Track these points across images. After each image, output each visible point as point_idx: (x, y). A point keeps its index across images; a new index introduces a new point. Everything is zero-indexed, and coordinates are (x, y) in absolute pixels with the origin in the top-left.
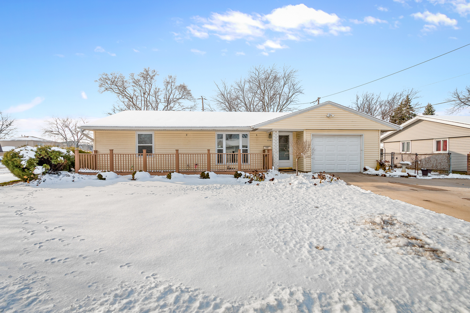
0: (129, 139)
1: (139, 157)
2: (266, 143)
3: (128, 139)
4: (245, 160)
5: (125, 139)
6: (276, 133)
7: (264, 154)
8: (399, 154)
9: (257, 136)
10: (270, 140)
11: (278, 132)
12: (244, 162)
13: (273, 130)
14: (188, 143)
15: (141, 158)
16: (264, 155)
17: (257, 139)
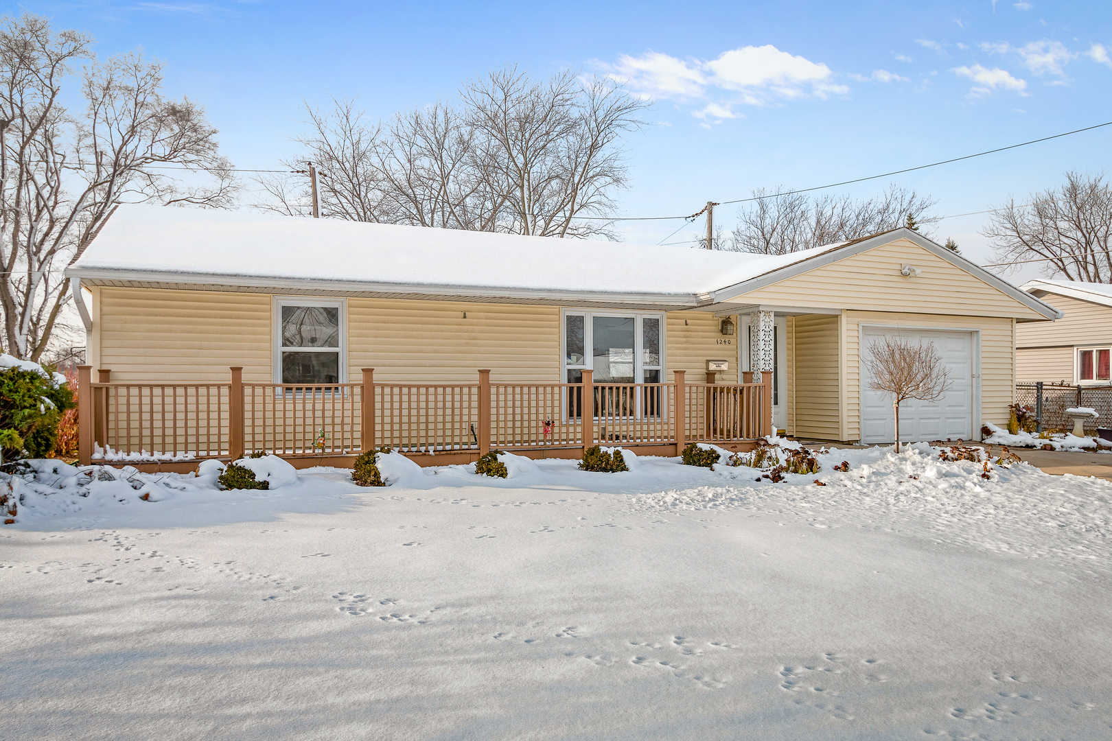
0: (247, 325)
1: (289, 396)
2: (713, 349)
3: (241, 325)
4: (653, 408)
5: (230, 325)
6: (767, 320)
7: (710, 385)
8: (1050, 387)
9: (687, 325)
10: (725, 342)
11: (772, 314)
12: (652, 413)
13: (761, 309)
14: (467, 344)
15: (304, 399)
16: (709, 389)
17: (688, 337)
